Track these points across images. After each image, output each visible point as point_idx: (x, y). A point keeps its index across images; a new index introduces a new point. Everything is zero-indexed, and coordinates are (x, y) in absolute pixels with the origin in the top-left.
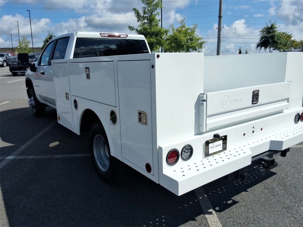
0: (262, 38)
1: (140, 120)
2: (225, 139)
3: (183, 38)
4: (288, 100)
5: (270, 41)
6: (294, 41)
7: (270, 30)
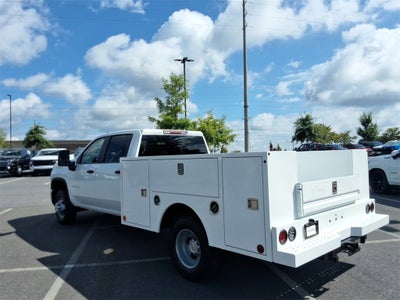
0: (297, 131)
1: (250, 206)
2: (317, 224)
3: (212, 131)
4: (358, 191)
5: (307, 134)
6: (333, 134)
7: (305, 121)
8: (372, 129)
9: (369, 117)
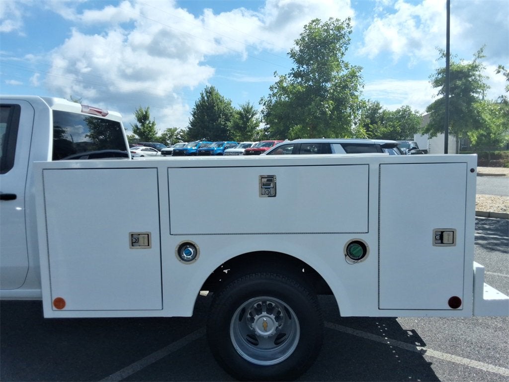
1: (438, 241)
8: (150, 127)
9: (146, 112)
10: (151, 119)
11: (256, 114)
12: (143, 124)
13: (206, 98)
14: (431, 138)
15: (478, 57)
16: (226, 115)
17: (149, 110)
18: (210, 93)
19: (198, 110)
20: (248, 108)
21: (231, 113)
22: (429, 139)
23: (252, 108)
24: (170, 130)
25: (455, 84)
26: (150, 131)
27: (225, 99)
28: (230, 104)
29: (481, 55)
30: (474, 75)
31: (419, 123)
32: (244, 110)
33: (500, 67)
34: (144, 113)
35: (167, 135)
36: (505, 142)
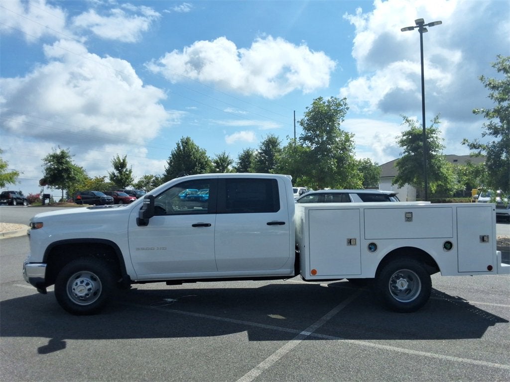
8: (127, 174)
9: (124, 160)
10: (128, 167)
11: (231, 163)
12: (120, 172)
13: (182, 148)
14: (400, 188)
15: (435, 123)
16: (202, 164)
17: (127, 159)
18: (186, 143)
19: (173, 158)
20: (224, 157)
21: (206, 162)
22: (398, 188)
23: (227, 158)
24: (146, 177)
25: (418, 145)
26: (127, 178)
27: (200, 148)
28: (205, 154)
29: (437, 121)
30: (432, 137)
31: (379, 173)
32: (220, 159)
33: (464, 140)
34: (122, 161)
35: (143, 182)
36: (454, 190)
